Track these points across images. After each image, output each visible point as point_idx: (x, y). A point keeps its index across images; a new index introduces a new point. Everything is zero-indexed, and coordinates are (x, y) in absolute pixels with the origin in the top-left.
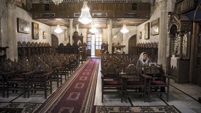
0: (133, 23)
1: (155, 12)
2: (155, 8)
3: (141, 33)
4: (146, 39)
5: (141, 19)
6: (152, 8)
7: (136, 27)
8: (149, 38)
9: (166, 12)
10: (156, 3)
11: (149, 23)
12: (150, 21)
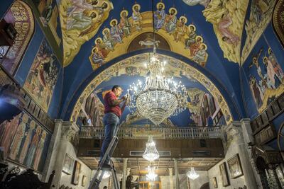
0: (203, 164)
1: (230, 149)
2: (228, 144)
3: (215, 178)
4: (226, 186)
5: (214, 159)
6: (225, 144)
7: (206, 172)
8: (229, 184)
9: (244, 145)
10: (228, 138)
11: (225, 163)
12: (225, 160)
